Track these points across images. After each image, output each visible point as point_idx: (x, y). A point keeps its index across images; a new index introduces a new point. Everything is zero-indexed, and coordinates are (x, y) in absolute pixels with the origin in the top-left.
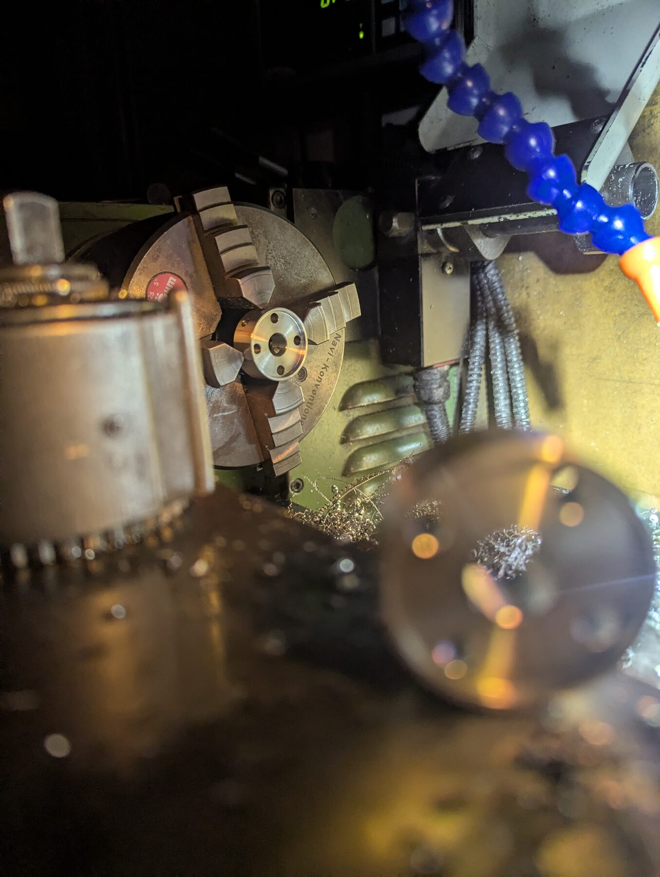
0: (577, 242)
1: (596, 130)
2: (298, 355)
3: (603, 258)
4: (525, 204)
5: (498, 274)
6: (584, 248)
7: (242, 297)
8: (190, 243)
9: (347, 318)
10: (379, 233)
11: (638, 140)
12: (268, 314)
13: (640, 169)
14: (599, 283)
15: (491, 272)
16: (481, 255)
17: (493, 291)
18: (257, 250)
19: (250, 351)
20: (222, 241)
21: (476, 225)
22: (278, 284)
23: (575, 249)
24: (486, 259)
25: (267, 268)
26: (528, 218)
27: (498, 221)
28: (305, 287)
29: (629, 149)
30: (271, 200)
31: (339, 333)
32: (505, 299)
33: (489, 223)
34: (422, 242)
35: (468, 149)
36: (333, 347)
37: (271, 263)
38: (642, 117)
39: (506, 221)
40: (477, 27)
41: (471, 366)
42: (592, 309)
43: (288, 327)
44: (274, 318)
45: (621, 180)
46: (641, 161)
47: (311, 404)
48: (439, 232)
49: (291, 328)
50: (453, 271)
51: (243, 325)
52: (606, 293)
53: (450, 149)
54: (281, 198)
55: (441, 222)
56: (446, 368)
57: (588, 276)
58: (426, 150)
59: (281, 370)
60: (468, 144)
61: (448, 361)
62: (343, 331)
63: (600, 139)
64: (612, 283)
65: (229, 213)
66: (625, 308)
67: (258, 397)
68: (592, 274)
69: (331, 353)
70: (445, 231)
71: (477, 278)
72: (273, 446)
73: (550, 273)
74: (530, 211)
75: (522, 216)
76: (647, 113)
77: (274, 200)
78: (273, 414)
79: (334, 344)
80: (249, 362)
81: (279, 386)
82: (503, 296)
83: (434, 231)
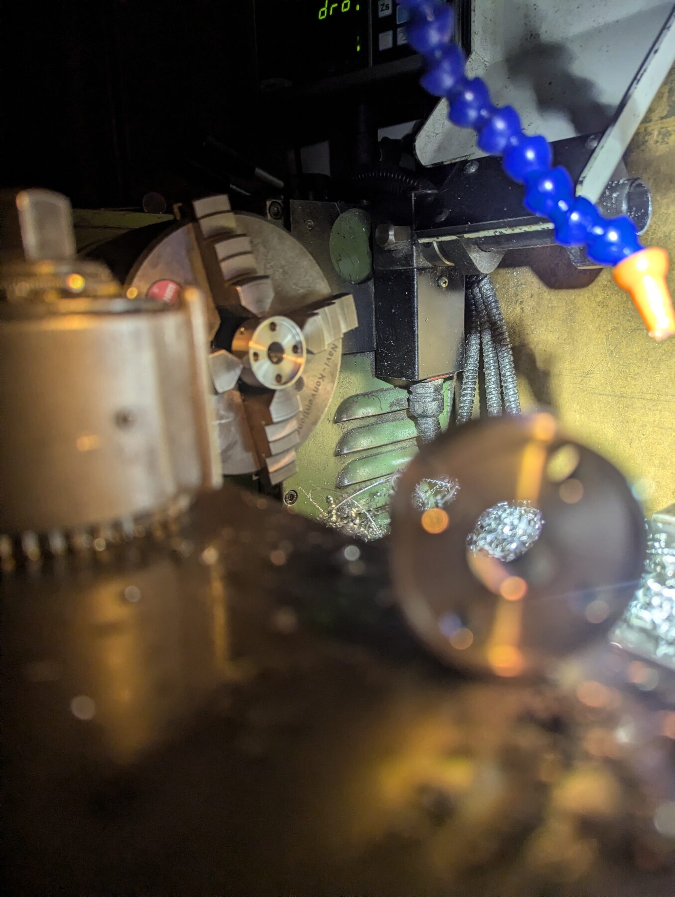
0: (571, 256)
1: (591, 146)
2: (296, 363)
3: (598, 272)
4: (520, 218)
5: (492, 289)
6: (578, 263)
7: (240, 305)
8: (189, 251)
9: (344, 329)
10: (376, 245)
11: (633, 156)
12: (265, 323)
13: (634, 185)
14: (593, 298)
15: (485, 285)
16: (476, 269)
17: (487, 305)
18: (256, 258)
19: (248, 360)
20: (222, 249)
21: (472, 238)
22: (277, 293)
23: (569, 265)
24: (482, 273)
25: (266, 277)
26: (523, 231)
27: (494, 235)
28: (304, 297)
29: (623, 166)
30: (268, 211)
31: (336, 343)
32: (500, 314)
33: (485, 237)
34: (418, 256)
35: (464, 163)
36: (330, 357)
37: (269, 272)
38: (637, 134)
39: (501, 235)
40: (474, 43)
41: (465, 380)
42: (585, 324)
43: (285, 336)
44: (273, 327)
45: (615, 195)
46: (635, 177)
47: (308, 414)
48: (435, 245)
49: (289, 337)
50: (448, 285)
51: (242, 333)
52: (599, 308)
53: (446, 163)
54: (278, 208)
55: (437, 236)
56: (440, 381)
57: (582, 291)
58: (423, 164)
59: (279, 378)
60: (463, 159)
61: (443, 375)
62: (339, 342)
63: (595, 155)
64: (605, 298)
65: (229, 221)
66: (618, 324)
67: (255, 405)
68: (586, 289)
69: (327, 363)
70: (440, 244)
71: (472, 293)
72: (269, 455)
73: (545, 288)
74: (526, 225)
75: (517, 230)
76: (642, 130)
77: (271, 211)
78: (270, 422)
79: (331, 354)
80: (248, 370)
81: (277, 395)
82: (498, 310)
83: (429, 245)
